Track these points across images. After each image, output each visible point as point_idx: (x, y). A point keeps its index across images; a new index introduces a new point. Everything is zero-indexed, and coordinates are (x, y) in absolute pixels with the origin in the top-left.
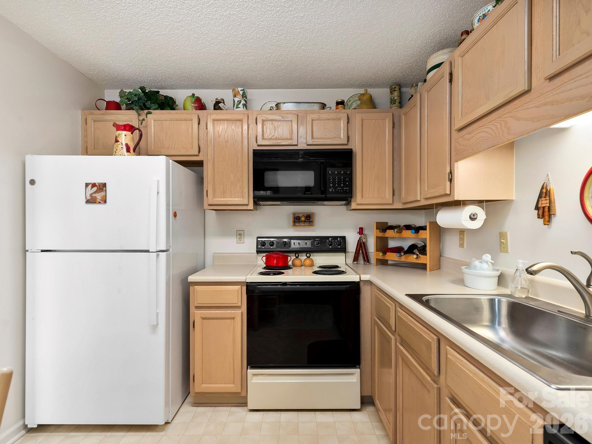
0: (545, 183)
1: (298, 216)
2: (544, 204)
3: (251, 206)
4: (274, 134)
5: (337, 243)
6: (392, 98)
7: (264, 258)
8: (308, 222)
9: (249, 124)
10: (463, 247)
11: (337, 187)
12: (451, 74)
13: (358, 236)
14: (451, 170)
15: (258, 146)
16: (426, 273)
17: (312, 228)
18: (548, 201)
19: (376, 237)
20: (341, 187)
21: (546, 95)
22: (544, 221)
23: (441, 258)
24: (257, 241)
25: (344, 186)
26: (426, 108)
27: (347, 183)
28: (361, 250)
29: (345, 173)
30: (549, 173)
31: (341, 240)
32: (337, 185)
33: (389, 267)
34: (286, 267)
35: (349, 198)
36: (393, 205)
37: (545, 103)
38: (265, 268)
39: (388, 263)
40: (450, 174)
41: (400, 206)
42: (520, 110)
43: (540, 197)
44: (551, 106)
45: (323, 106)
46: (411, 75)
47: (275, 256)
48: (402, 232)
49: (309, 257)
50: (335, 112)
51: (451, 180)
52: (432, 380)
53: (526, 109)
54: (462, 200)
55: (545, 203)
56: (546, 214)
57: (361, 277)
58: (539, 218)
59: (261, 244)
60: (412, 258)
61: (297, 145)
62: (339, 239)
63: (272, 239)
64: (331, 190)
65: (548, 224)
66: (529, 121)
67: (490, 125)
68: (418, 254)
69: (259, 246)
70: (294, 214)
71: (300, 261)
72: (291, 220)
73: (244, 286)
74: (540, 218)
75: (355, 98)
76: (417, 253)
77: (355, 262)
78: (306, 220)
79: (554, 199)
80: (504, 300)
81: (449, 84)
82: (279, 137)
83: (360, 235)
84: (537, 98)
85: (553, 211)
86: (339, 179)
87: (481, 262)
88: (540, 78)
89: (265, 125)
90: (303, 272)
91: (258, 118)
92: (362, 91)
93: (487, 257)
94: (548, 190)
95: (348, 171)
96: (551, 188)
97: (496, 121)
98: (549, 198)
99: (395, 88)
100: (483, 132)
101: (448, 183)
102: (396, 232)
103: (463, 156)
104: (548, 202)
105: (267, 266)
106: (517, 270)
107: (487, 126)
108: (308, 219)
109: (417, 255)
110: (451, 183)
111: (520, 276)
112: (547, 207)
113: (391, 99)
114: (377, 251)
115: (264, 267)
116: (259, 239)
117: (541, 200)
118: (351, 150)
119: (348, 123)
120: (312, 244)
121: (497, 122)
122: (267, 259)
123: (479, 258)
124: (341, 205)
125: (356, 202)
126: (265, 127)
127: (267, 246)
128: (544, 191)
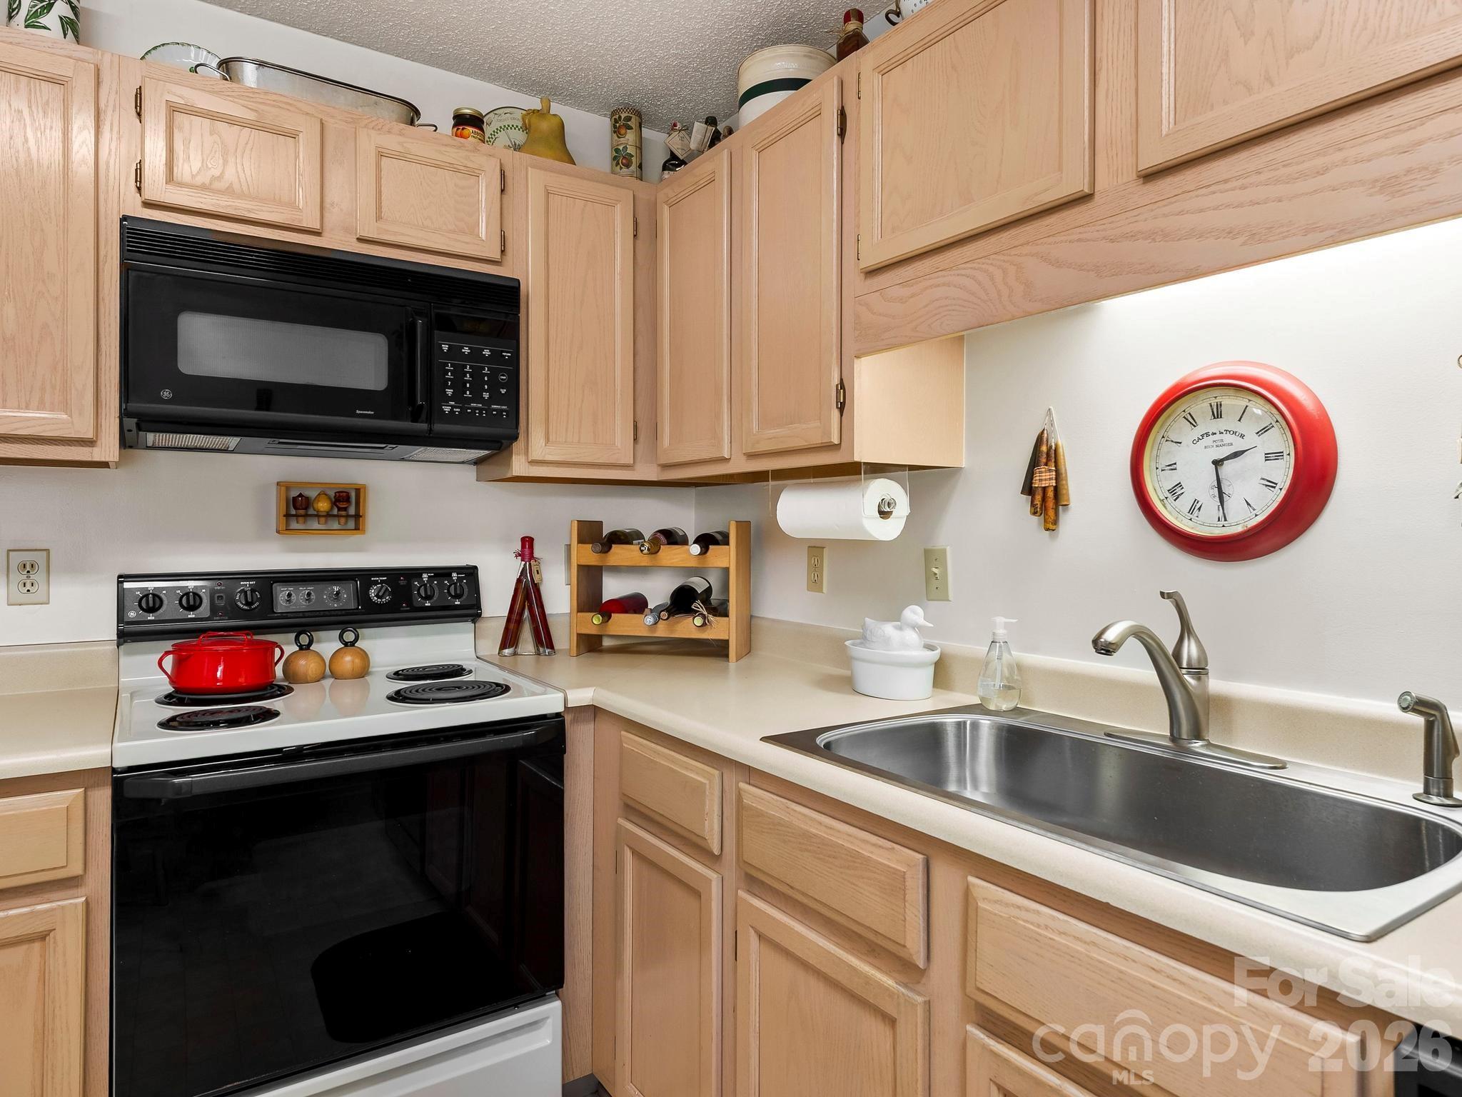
0: (1045, 432)
1: (301, 495)
2: (1046, 480)
3: (108, 448)
4: (223, 172)
5: (448, 590)
6: (621, 148)
7: (169, 662)
8: (342, 516)
9: (102, 105)
10: (820, 590)
11: (470, 400)
12: (842, 115)
13: (518, 565)
14: (841, 380)
15: (148, 204)
16: (727, 668)
17: (356, 538)
18: (1054, 473)
19: (578, 565)
20: (482, 400)
21: (1135, 212)
22: (1045, 521)
23: (752, 622)
24: (121, 596)
25: (492, 400)
26: (755, 197)
27: (503, 391)
28: (529, 609)
29: (496, 357)
30: (1051, 407)
31: (463, 578)
32: (468, 392)
33: (608, 658)
34: (265, 689)
35: (503, 441)
36: (634, 470)
37: (1132, 234)
38: (169, 700)
39: (602, 646)
40: (841, 389)
41: (651, 474)
42: (1062, 242)
43: (1034, 463)
44: (1150, 243)
45: (412, 114)
46: (675, 95)
47: (221, 648)
48: (658, 552)
49: (353, 644)
50: (460, 147)
51: (841, 408)
52: (900, 985)
53: (1079, 240)
54: (864, 463)
55: (1047, 477)
56: (1051, 504)
57: (569, 697)
58: (1035, 513)
59: (140, 605)
60: (688, 627)
61: (317, 233)
62: (454, 575)
63: (191, 584)
64: (447, 409)
65: (1054, 527)
66: (1088, 271)
67: (971, 268)
68: (705, 613)
69: (132, 615)
70: (284, 486)
71: (317, 659)
72: (273, 506)
73: (97, 785)
74: (1038, 514)
75: (504, 117)
76: (701, 610)
77: (507, 651)
78: (335, 511)
79: (1066, 470)
80: (985, 722)
81: (838, 140)
82: (245, 188)
83: (523, 563)
84: (1111, 219)
85: (1065, 498)
86: (477, 373)
87: (900, 628)
88: (1118, 169)
89: (181, 129)
90: (328, 700)
91: (146, 94)
92: (535, 103)
93: (914, 614)
94: (1051, 447)
95: (507, 352)
96: (1060, 443)
97: (990, 262)
98: (1056, 466)
99: (629, 119)
100: (948, 285)
101: (836, 413)
102: (646, 551)
103: (878, 342)
104: (1054, 476)
105: (177, 691)
106: (992, 642)
107: (963, 272)
108: (342, 505)
109: (704, 617)
110: (841, 415)
111: (999, 658)
112: (1052, 489)
113: (617, 150)
114: (579, 611)
115: (166, 697)
116: (127, 585)
117: (1038, 470)
118: (515, 284)
119: (502, 191)
120: (362, 597)
121: (991, 264)
122: (179, 664)
123: (894, 615)
124: (463, 463)
125: (527, 452)
126: (178, 137)
127: (170, 609)
128: (1044, 448)
